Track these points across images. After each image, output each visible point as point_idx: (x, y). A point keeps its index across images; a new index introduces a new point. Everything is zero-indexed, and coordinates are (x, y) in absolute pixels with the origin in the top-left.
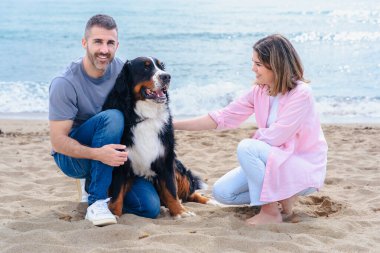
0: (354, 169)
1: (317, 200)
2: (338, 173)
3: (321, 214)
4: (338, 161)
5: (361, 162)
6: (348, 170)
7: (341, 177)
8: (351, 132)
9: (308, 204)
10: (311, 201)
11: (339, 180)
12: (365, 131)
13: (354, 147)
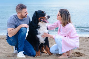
0: (86, 46)
1: (77, 53)
2: (82, 47)
3: (78, 56)
4: (81, 44)
5: (88, 45)
6: (84, 47)
7: (83, 48)
8: (84, 38)
9: (74, 54)
10: (75, 53)
11: (82, 49)
12: (88, 38)
13: (86, 42)
